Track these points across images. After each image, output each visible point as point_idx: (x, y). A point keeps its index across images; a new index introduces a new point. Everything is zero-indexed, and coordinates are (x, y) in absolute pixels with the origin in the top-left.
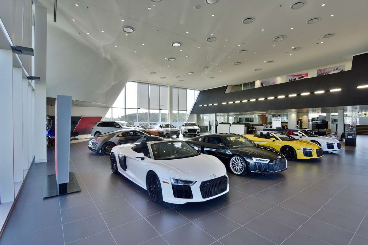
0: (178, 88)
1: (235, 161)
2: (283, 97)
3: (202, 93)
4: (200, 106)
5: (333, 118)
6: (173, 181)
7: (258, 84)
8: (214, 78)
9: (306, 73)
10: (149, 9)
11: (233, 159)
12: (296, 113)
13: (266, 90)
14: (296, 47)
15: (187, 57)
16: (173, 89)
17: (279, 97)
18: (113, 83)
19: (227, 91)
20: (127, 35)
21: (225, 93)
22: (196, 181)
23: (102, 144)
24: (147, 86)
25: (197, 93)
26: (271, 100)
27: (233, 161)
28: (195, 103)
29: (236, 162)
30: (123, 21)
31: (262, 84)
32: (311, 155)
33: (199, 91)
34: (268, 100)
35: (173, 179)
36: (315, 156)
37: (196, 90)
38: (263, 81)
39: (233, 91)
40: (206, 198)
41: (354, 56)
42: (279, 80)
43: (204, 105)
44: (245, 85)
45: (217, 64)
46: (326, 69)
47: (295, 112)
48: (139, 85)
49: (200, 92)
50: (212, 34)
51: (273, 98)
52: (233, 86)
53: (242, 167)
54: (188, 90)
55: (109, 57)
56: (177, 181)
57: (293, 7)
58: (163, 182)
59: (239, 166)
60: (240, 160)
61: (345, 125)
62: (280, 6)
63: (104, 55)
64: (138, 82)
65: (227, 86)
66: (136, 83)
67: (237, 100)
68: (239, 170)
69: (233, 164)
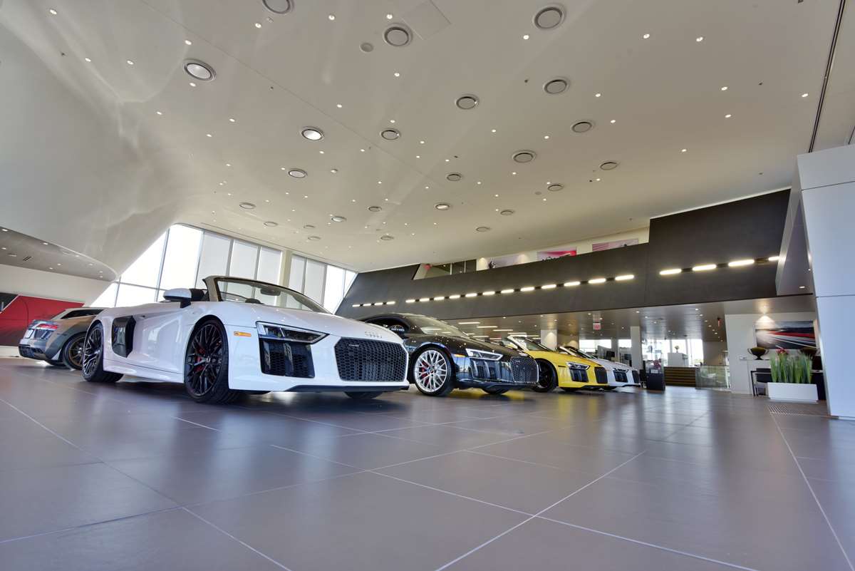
0: (306, 259)
1: (426, 361)
2: (530, 289)
3: (361, 277)
4: (354, 306)
5: (623, 354)
6: (264, 332)
7: (482, 265)
8: (392, 241)
9: (574, 249)
10: (258, 26)
11: (421, 357)
12: (556, 331)
13: (498, 275)
14: (554, 183)
15: (333, 171)
16: (293, 260)
17: (524, 290)
18: (134, 211)
19: (419, 275)
20: (193, 85)
21: (415, 279)
22: (327, 335)
23: (67, 337)
24: (227, 242)
25: (352, 276)
26: (508, 296)
27: (423, 362)
28: (344, 299)
29: (428, 364)
30: (188, 43)
31: (490, 265)
32: (585, 379)
33: (356, 272)
34: (503, 294)
35: (265, 327)
36: (593, 382)
37: (349, 270)
38: (493, 259)
39: (432, 275)
40: (348, 380)
41: (651, 220)
42: (523, 259)
43: (364, 305)
44: (458, 265)
45: (399, 204)
46: (608, 243)
47: (554, 329)
48: (206, 236)
49: (358, 276)
50: (393, 121)
51: (511, 291)
52: (431, 267)
53: (443, 373)
54: (329, 267)
55: (135, 143)
56: (274, 330)
57: (548, 89)
58: (236, 334)
59: (435, 372)
60: (437, 357)
61: (644, 362)
62: (526, 81)
63: (121, 131)
64: (205, 230)
65: (419, 265)
66: (200, 233)
67: (439, 295)
68: (435, 381)
69: (421, 370)
